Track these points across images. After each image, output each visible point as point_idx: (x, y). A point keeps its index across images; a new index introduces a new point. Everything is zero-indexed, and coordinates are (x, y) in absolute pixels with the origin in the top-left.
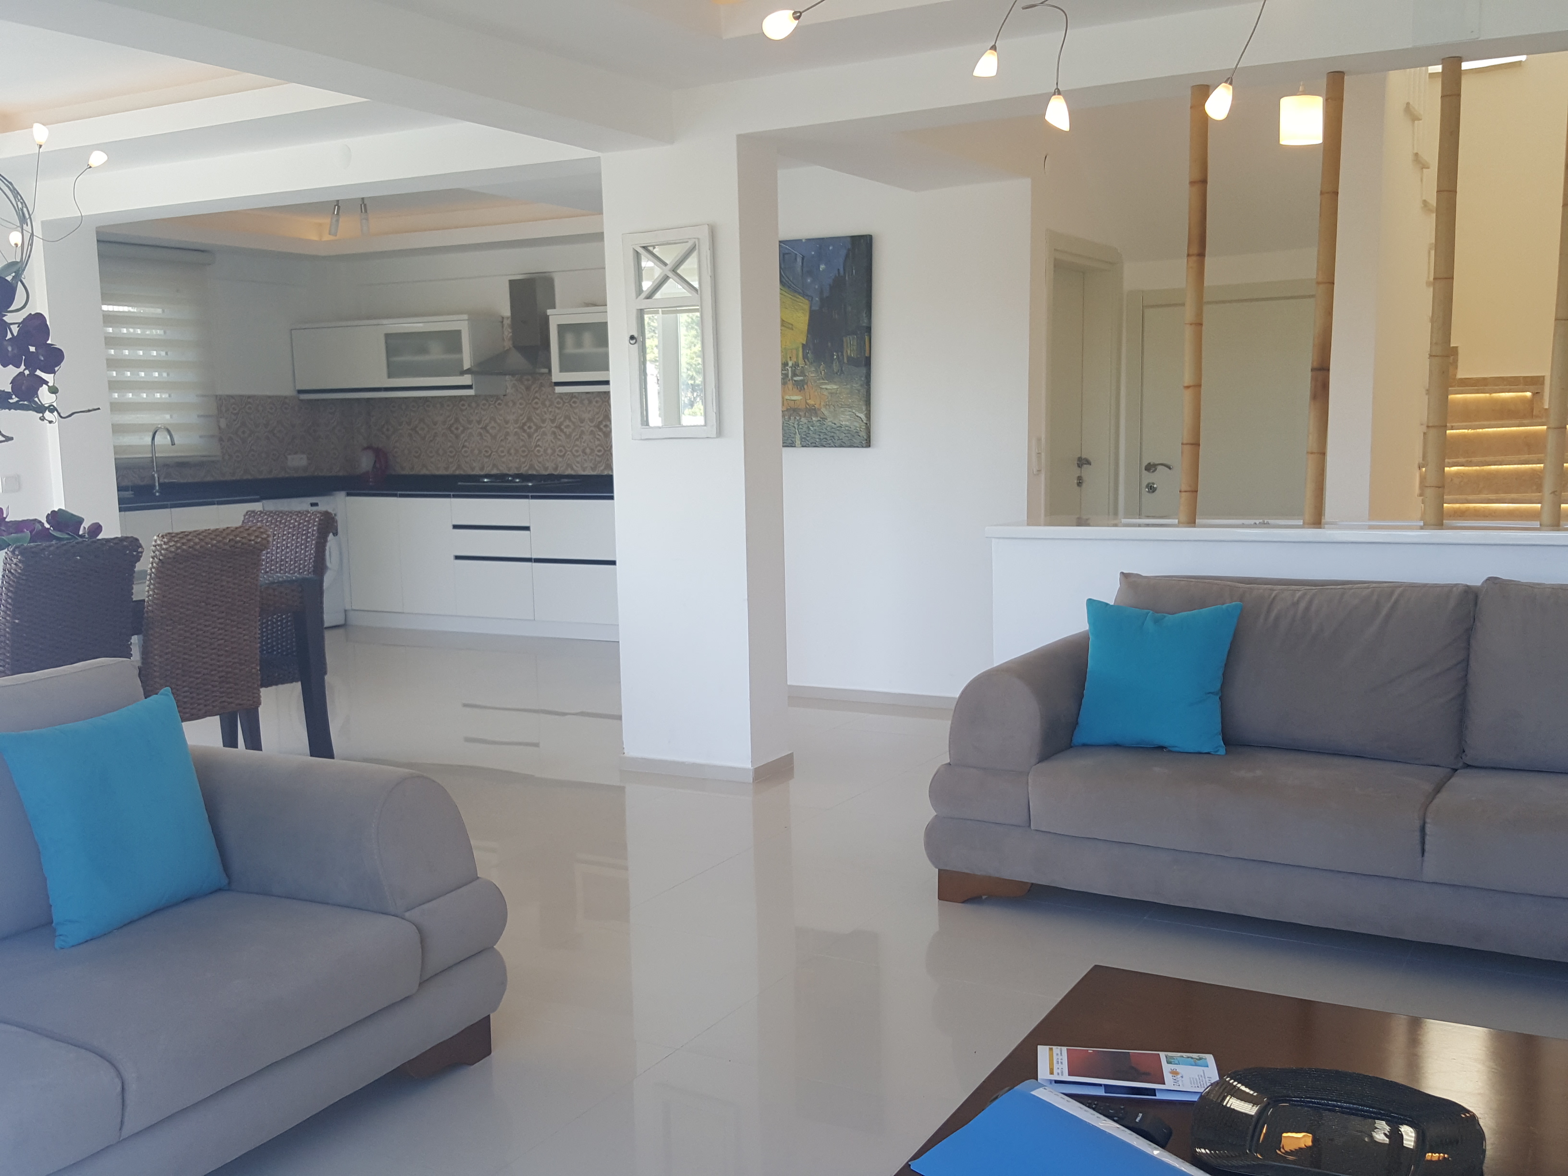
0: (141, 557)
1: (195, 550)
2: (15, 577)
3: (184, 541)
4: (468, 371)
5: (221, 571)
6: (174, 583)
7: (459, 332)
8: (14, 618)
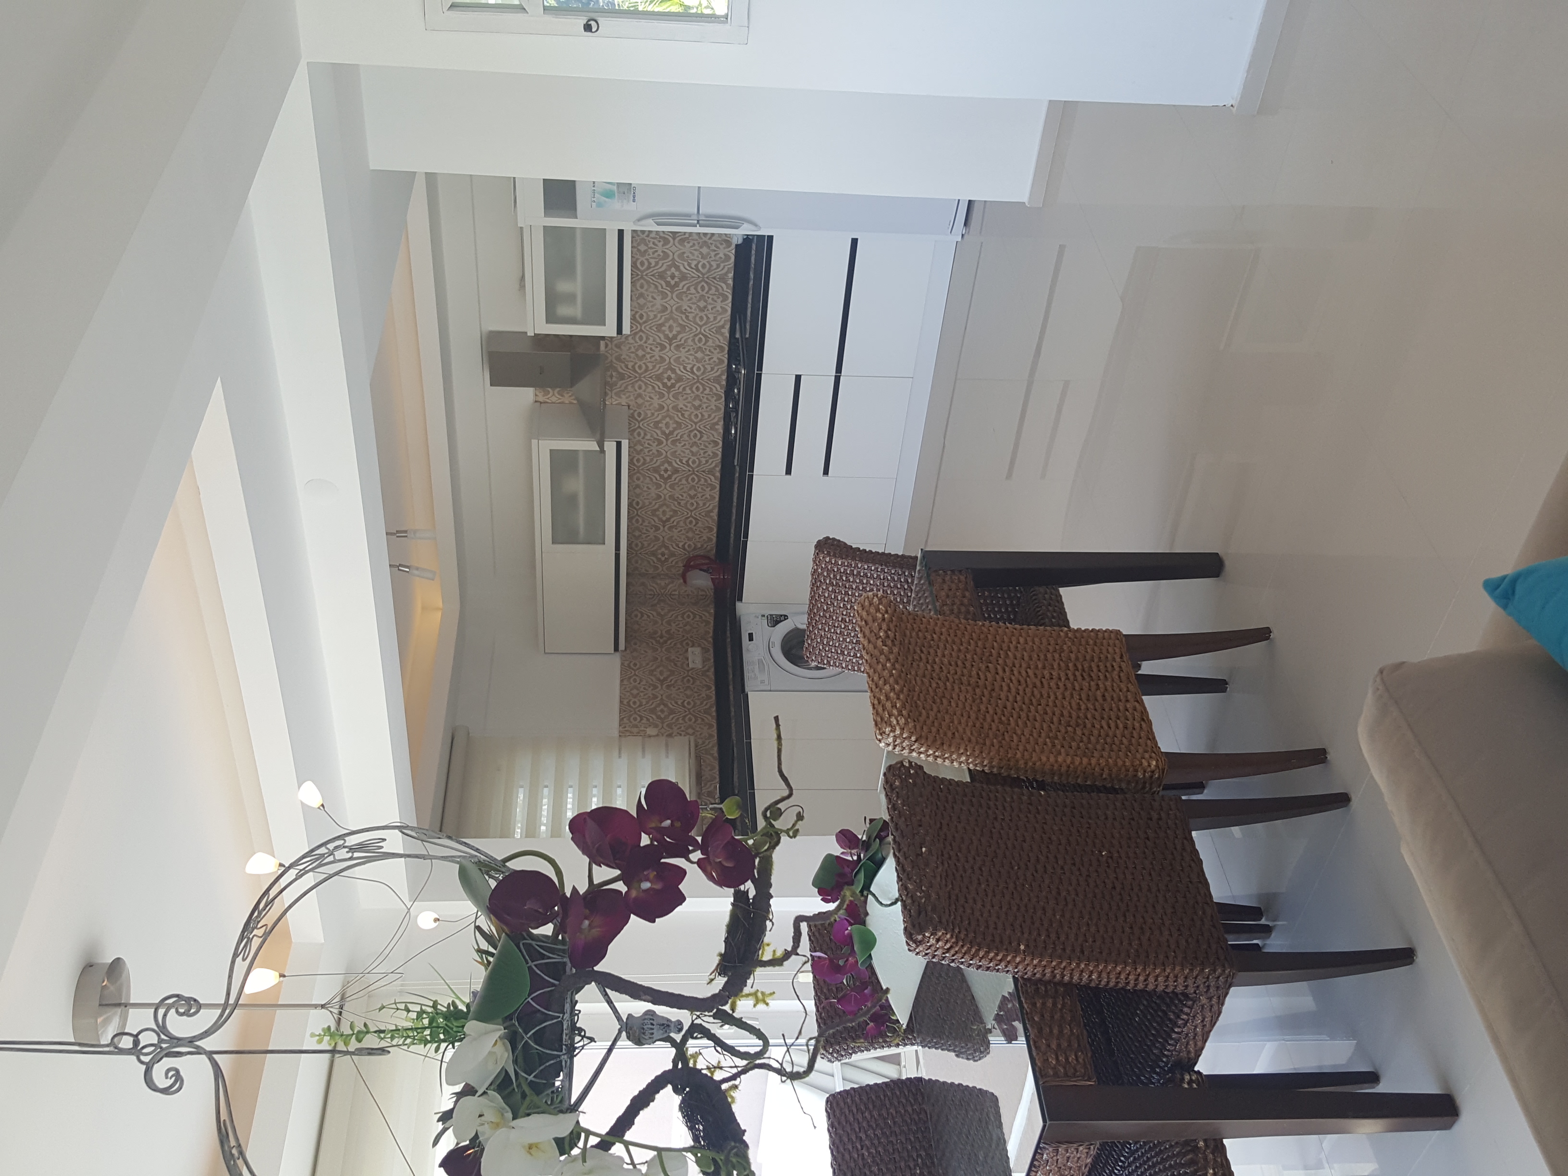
0: (916, 764)
1: (902, 691)
2: (956, 943)
3: (888, 705)
4: (601, 445)
5: (928, 662)
6: (950, 726)
7: (552, 451)
8: (1017, 951)
